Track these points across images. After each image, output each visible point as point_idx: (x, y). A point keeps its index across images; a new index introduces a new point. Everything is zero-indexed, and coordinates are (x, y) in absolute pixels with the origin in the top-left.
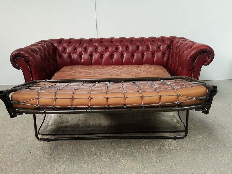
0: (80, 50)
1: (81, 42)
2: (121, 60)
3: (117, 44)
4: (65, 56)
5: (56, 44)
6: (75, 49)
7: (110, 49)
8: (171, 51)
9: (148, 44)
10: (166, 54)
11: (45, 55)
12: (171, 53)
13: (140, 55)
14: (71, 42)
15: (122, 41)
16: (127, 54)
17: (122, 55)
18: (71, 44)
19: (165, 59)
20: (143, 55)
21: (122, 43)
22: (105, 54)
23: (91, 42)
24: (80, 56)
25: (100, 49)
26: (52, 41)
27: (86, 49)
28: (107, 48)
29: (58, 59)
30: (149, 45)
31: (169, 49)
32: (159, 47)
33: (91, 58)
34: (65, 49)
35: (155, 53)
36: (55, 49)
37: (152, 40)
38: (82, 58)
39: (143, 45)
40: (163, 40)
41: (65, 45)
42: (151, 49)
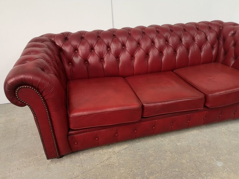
2: (160, 59)
5: (58, 43)
6: (92, 49)
7: (144, 45)
10: (215, 46)
18: (83, 41)
19: (214, 52)
20: (188, 49)
22: (138, 52)
24: (101, 58)
27: (108, 47)
28: (139, 44)
29: (67, 67)
32: (206, 38)
33: (117, 60)
34: (76, 49)
35: (203, 46)
40: (208, 26)
41: (74, 43)
42: (196, 41)
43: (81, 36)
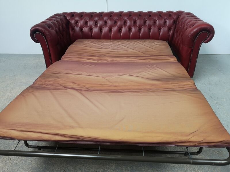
0: (90, 23)
1: (91, 15)
2: (129, 34)
3: (126, 18)
4: (77, 29)
5: (69, 18)
6: (86, 23)
7: (119, 23)
8: (177, 26)
9: (155, 18)
10: (172, 29)
11: (59, 29)
12: (176, 29)
13: (147, 29)
14: (82, 16)
15: (130, 15)
16: (134, 29)
17: (130, 29)
18: (82, 17)
19: (171, 33)
20: (149, 29)
21: (130, 17)
22: (114, 28)
23: (101, 15)
24: (91, 29)
25: (109, 23)
26: (65, 15)
27: (96, 23)
28: (116, 22)
29: (71, 32)
30: (156, 20)
31: (175, 24)
32: (165, 22)
33: (100, 31)
34: (77, 22)
35: (162, 28)
36: (68, 22)
37: (160, 14)
38: (92, 31)
39: (150, 20)
40: (170, 14)
41: (77, 18)
42: (157, 24)
43: (82, 15)
